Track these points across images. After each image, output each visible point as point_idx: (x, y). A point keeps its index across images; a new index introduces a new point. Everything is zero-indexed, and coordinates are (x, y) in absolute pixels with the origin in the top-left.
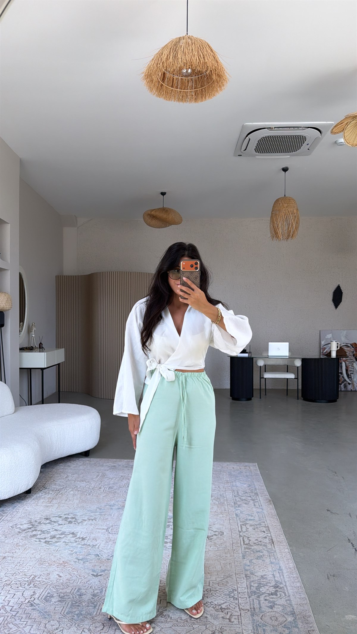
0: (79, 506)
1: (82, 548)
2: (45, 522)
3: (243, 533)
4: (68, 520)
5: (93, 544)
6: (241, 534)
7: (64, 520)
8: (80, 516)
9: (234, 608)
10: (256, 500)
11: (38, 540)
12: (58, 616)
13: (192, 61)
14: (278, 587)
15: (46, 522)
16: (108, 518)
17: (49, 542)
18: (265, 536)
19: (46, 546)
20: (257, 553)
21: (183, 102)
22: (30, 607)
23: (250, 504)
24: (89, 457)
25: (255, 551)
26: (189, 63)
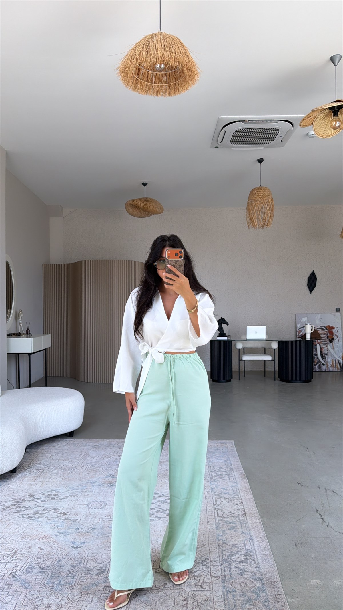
0: (62, 484)
1: (64, 522)
2: (28, 499)
3: (217, 506)
4: (51, 497)
5: (73, 518)
6: (215, 507)
7: (47, 497)
8: (63, 493)
9: (206, 576)
10: (231, 475)
11: (22, 516)
12: (38, 586)
13: (164, 56)
14: (248, 555)
15: (30, 499)
16: (89, 494)
17: (32, 517)
18: (238, 508)
19: (29, 521)
20: (230, 524)
21: (158, 96)
22: (12, 579)
23: (225, 479)
24: (73, 437)
25: (228, 522)
26: (161, 59)
